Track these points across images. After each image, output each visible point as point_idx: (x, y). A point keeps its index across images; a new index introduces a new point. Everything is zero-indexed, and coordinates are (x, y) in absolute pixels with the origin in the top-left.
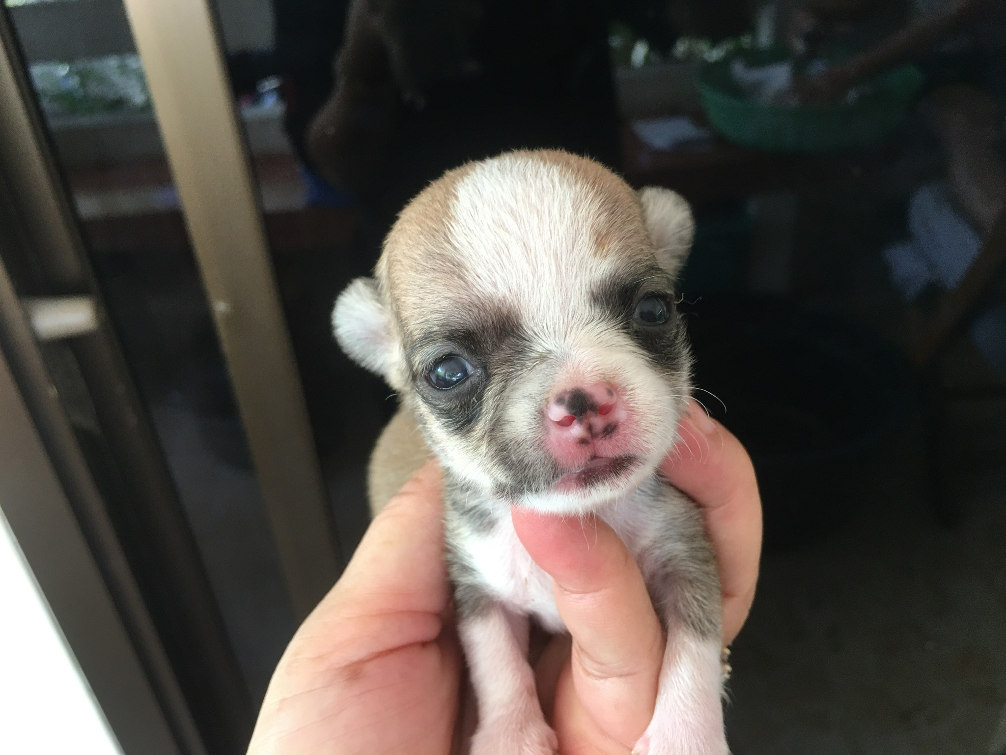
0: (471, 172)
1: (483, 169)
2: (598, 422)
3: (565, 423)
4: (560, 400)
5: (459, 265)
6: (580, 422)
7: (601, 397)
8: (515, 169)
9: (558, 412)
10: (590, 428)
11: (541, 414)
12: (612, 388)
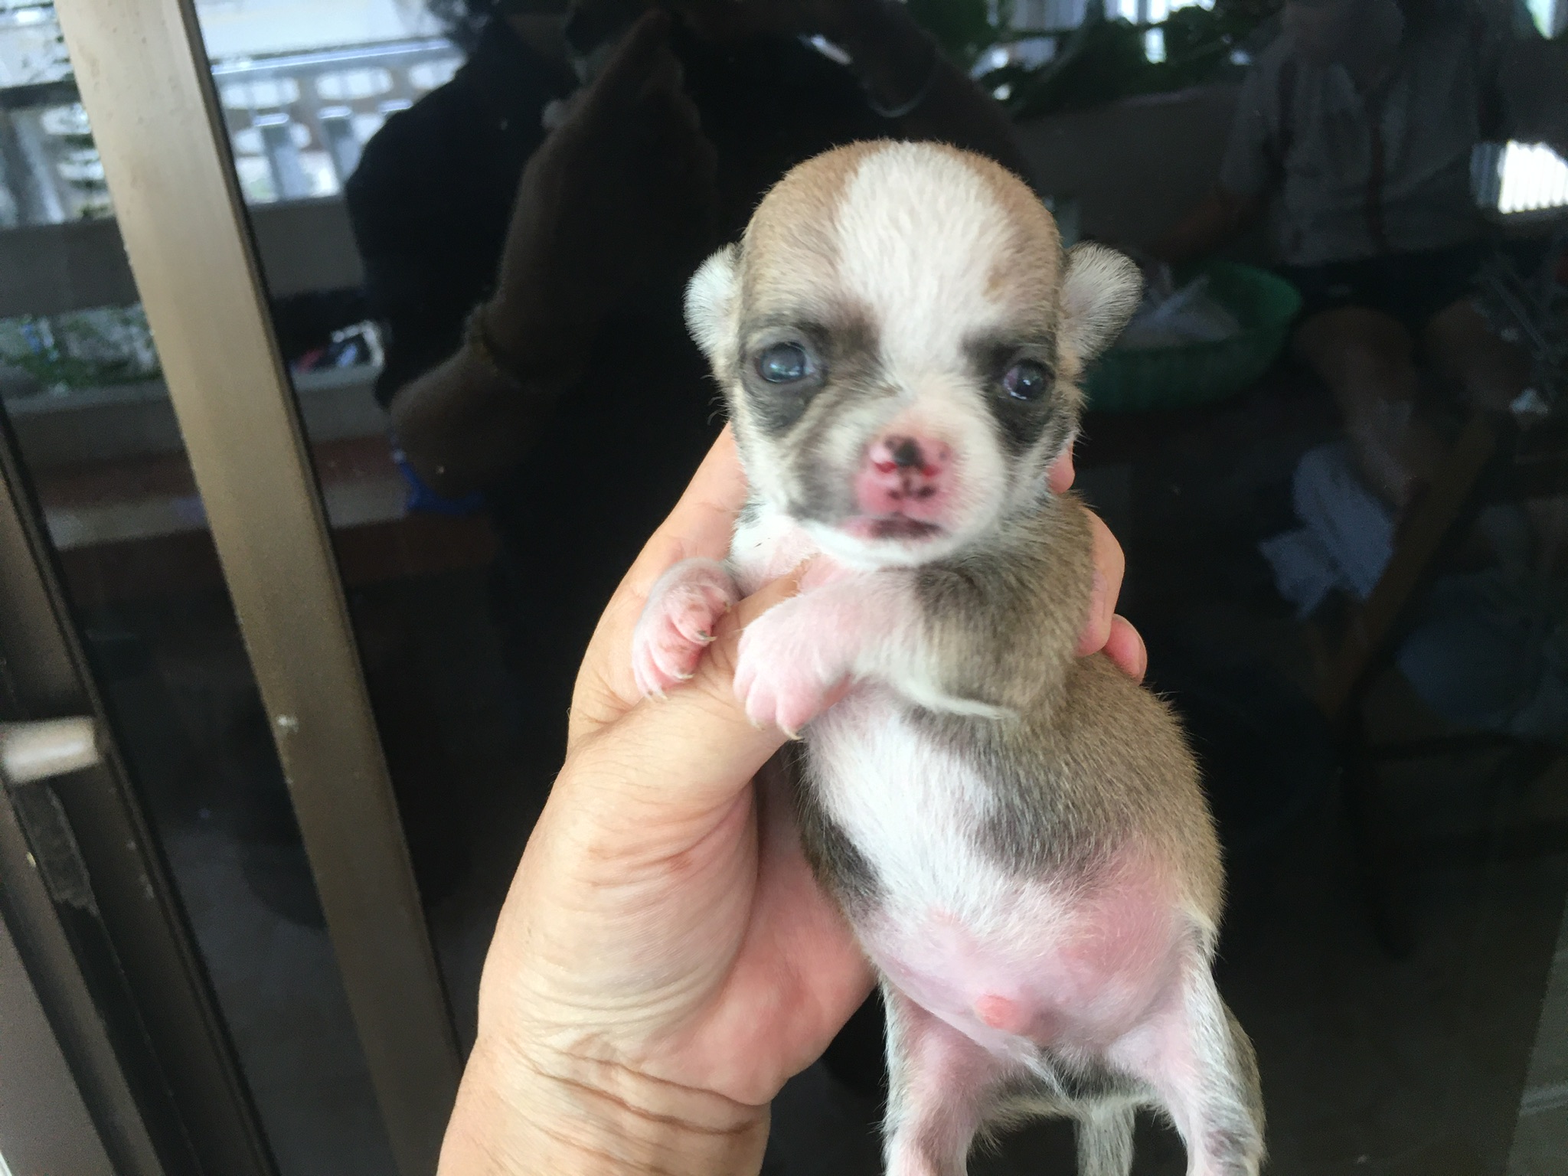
0: (883, 150)
1: (898, 152)
2: (918, 480)
3: (884, 468)
4: (889, 444)
5: (834, 250)
6: (901, 473)
7: (931, 455)
8: (932, 163)
9: (881, 455)
10: (907, 484)
11: (864, 450)
12: (947, 452)
